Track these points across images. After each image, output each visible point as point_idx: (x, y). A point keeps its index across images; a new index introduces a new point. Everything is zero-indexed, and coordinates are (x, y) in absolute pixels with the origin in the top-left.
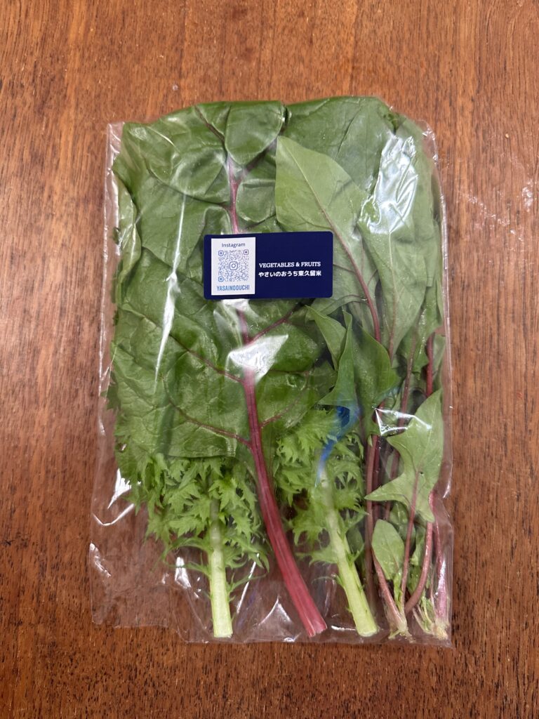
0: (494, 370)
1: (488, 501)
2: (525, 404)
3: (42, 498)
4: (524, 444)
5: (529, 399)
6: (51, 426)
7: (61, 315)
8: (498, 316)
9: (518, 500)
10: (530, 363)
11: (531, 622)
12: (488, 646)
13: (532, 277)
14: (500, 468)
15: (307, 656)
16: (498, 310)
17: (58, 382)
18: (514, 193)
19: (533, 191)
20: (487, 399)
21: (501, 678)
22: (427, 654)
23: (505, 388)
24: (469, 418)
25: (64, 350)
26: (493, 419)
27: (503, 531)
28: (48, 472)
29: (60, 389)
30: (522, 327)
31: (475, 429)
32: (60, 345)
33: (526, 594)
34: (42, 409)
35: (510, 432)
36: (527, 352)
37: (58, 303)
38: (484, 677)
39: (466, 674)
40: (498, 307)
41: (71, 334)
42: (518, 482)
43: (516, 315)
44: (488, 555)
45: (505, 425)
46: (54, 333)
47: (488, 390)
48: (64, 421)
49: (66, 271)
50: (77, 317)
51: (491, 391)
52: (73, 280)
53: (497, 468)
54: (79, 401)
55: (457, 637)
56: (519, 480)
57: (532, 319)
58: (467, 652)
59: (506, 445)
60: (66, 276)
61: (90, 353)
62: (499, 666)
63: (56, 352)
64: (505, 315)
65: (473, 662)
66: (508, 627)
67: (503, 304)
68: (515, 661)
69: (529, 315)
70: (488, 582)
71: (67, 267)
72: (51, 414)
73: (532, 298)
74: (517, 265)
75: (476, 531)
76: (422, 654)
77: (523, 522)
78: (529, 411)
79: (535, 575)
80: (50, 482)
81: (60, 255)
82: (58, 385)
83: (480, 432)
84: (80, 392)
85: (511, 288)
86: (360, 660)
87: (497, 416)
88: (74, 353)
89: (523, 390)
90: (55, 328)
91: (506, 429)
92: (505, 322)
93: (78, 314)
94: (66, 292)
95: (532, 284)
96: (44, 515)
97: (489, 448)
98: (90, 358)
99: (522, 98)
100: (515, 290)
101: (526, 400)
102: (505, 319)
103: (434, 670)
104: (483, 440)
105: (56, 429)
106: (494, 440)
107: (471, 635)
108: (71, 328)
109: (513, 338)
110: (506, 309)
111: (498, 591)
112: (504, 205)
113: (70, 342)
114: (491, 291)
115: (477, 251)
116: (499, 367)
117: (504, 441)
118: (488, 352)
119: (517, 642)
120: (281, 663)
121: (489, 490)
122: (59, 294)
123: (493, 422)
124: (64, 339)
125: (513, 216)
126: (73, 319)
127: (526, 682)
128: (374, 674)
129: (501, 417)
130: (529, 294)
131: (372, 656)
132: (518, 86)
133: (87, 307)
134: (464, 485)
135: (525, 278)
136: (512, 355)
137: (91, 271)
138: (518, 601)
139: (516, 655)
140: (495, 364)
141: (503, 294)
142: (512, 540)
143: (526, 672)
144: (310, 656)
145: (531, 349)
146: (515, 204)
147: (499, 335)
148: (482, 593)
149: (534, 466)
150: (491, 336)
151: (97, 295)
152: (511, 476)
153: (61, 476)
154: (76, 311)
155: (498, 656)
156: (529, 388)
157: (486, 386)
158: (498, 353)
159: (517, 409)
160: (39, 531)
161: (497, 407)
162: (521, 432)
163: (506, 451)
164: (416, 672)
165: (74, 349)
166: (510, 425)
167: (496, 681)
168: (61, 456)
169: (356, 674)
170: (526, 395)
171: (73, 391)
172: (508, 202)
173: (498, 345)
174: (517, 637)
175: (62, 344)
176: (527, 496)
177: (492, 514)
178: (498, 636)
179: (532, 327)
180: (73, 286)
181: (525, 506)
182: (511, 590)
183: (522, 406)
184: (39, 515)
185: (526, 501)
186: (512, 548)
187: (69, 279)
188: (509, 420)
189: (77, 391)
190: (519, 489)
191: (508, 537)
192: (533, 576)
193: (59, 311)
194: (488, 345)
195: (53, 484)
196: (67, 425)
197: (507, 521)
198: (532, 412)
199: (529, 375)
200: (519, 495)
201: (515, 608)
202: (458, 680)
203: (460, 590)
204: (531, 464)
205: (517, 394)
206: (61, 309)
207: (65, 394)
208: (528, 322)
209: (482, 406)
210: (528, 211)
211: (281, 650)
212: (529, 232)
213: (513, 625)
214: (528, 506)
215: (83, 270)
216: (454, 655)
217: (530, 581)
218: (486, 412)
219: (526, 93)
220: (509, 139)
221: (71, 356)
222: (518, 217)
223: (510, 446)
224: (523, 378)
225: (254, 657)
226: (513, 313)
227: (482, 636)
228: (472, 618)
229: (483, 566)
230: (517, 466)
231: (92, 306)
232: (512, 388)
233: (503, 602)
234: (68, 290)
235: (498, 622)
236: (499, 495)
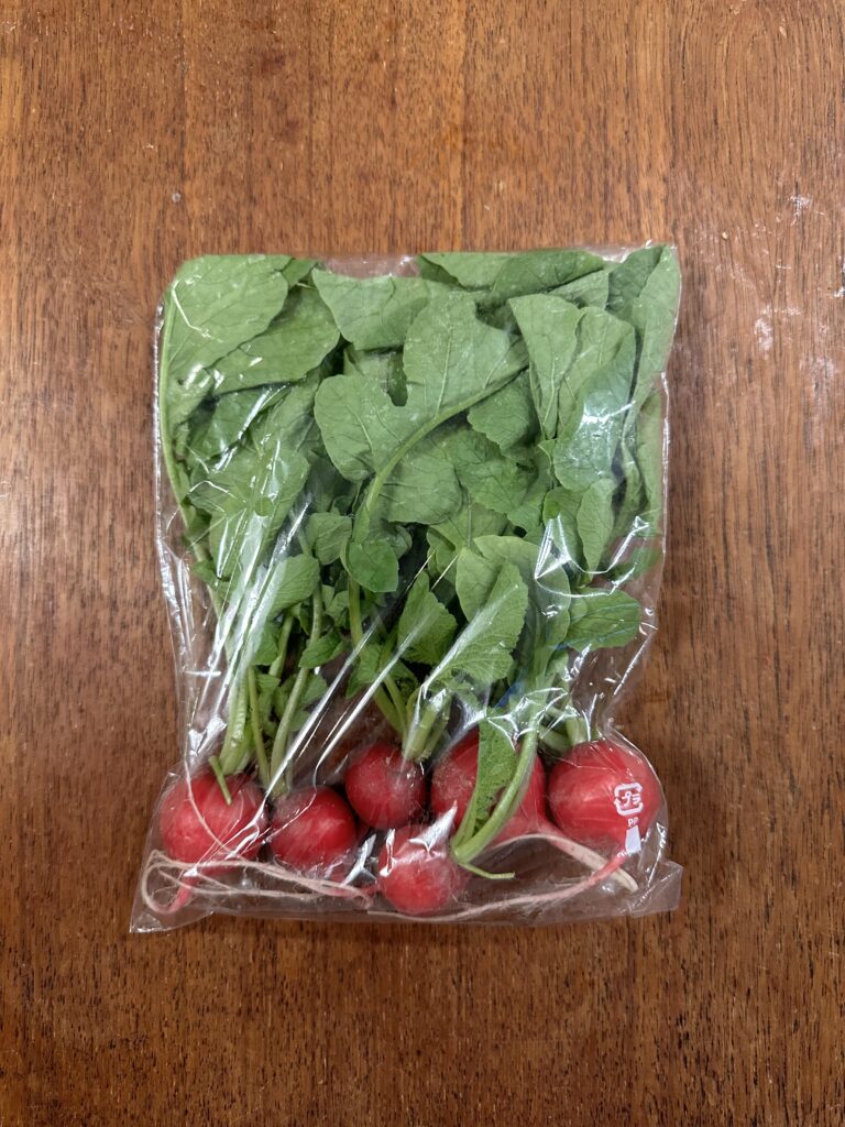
0: (723, 624)
1: (725, 835)
2: (777, 676)
3: (17, 876)
4: (778, 739)
5: (783, 667)
6: (22, 763)
7: (22, 585)
8: (725, 535)
9: (772, 829)
10: (781, 608)
11: (802, 1020)
12: (737, 1062)
13: (778, 466)
14: (742, 781)
15: (452, 1096)
16: (724, 525)
17: (26, 693)
18: (742, 331)
19: (773, 325)
20: (714, 671)
21: (760, 1109)
22: (641, 1082)
23: (742, 652)
24: (686, 704)
25: (32, 641)
26: (725, 703)
27: (751, 880)
28: (23, 836)
29: (30, 704)
30: (765, 550)
31: (697, 721)
32: (24, 633)
33: (792, 977)
34: (6, 738)
35: (754, 723)
36: (776, 591)
37: (15, 567)
38: (733, 1110)
39: (704, 1108)
40: (724, 521)
41: (40, 613)
42: (771, 801)
43: (754, 532)
44: (729, 920)
45: (746, 712)
46: (14, 615)
47: (715, 657)
48: (42, 754)
49: (25, 514)
50: (47, 587)
51: (721, 658)
52: (37, 526)
53: (736, 781)
54: (62, 720)
55: (686, 1052)
56: (773, 798)
57: (781, 536)
58: (703, 1073)
59: (748, 743)
60: (25, 521)
61: (73, 642)
62: (755, 1092)
63: (19, 646)
64: (736, 533)
65: (714, 1088)
66: (767, 1031)
67: (731, 516)
68: (781, 1083)
69: (775, 531)
70: (731, 963)
71: (25, 507)
72: (21, 744)
73: (780, 502)
74: (751, 448)
75: (709, 884)
76: (633, 1081)
77: (782, 864)
78: (783, 685)
79: (806, 947)
80: (28, 852)
81: (12, 489)
82: (27, 698)
83: (705, 726)
84: (62, 706)
85: (742, 487)
86: (535, 1097)
87: (731, 698)
88: (47, 644)
89: (772, 653)
90: (15, 609)
91: (747, 719)
92: (737, 544)
93: (49, 581)
94: (27, 548)
95: (778, 478)
96: (23, 905)
97: (721, 751)
98: (73, 651)
99: (747, 170)
100: (750, 493)
101: (777, 668)
102: (736, 539)
103: (653, 1106)
104: (711, 738)
105: (30, 768)
106: (729, 737)
107: (708, 1048)
108: (40, 605)
109: (750, 569)
110: (737, 524)
111: (747, 975)
112: (725, 351)
113: (40, 627)
114: (710, 495)
115: (685, 431)
116: (730, 617)
117: (746, 738)
118: (711, 596)
119: (782, 1052)
120: (412, 1109)
121: (725, 818)
122: (16, 552)
123: (726, 709)
124: (31, 623)
125: (741, 369)
126: (42, 591)
127: (800, 1114)
128: (559, 1117)
129: (738, 700)
130: (773, 496)
131: (554, 1090)
132: (738, 149)
133: (61, 570)
134: (685, 812)
135: (765, 470)
136: (751, 599)
137: (64, 511)
138: (780, 990)
139: (782, 1074)
140: (724, 615)
141: (731, 500)
142: (766, 894)
143: (799, 1098)
144: (456, 1096)
145: (782, 585)
146: (744, 348)
147: (727, 566)
148: (722, 981)
149: (795, 774)
150: (715, 569)
151: (76, 547)
152: (759, 792)
153: (44, 841)
154: (45, 576)
155: (752, 1076)
156: (782, 649)
157: (711, 651)
158: (728, 596)
159: (763, 684)
160: (17, 929)
161: (731, 683)
162: (772, 721)
163: (749, 754)
164: (624, 1110)
165: (47, 638)
166: (753, 709)
167: (753, 1115)
168: (42, 811)
169: (531, 1120)
170: (777, 659)
171: (51, 705)
172: (733, 345)
173: (728, 583)
174: (782, 1044)
175: (28, 632)
176: (786, 823)
177: (732, 854)
178: (752, 1046)
179: (781, 549)
180: (37, 537)
181: (785, 839)
182: (768, 972)
183: (771, 679)
184: (16, 904)
185: (785, 830)
186: (767, 906)
187: (29, 526)
188: (751, 703)
189: (57, 705)
190: (773, 813)
191: (758, 889)
192: (802, 948)
193: (18, 579)
194: (710, 585)
195: (33, 854)
196: (47, 761)
197: (756, 865)
198: (788, 688)
199: (780, 628)
200: (773, 823)
201: (777, 1000)
202: (692, 1118)
203: (688, 977)
204: (791, 770)
205: (761, 661)
206: (22, 574)
207: (39, 711)
208: (775, 542)
209: (706, 683)
210: (766, 357)
211: (411, 1089)
212: (770, 392)
213: (775, 1026)
214: (788, 838)
215: (51, 509)
216: (684, 1080)
217: (798, 956)
218: (713, 693)
219: (752, 161)
220: (729, 241)
221: (42, 650)
222: (750, 370)
223: (755, 745)
224: (771, 635)
225: (369, 1102)
226: (750, 529)
227: (727, 1048)
228: (708, 1019)
229: (722, 937)
230: (769, 775)
231: (69, 567)
232: (754, 651)
233: (756, 992)
234: (30, 545)
235: (750, 1024)
236: (742, 824)
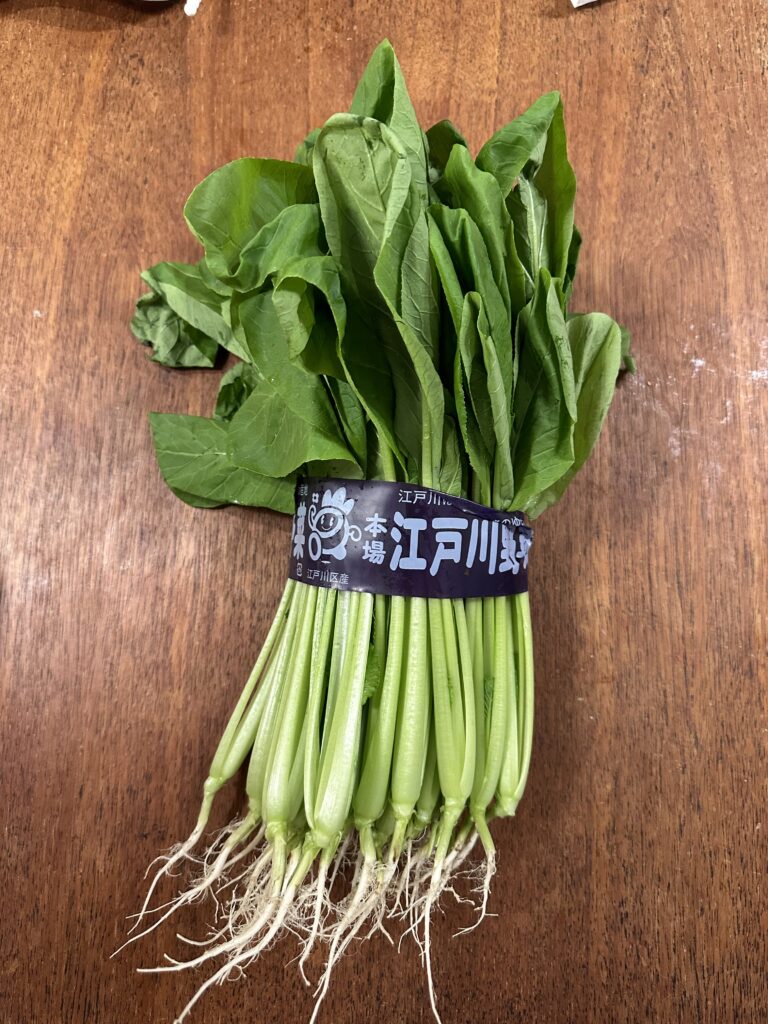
0: (649, 633)
1: (651, 774)
2: (685, 668)
3: (178, 787)
4: (686, 711)
5: (689, 662)
6: (186, 709)
7: (194, 591)
8: (649, 574)
9: (683, 772)
10: (687, 623)
11: (706, 907)
12: (662, 935)
13: (684, 531)
14: (662, 739)
15: (465, 951)
16: (649, 568)
17: (193, 662)
18: (660, 443)
19: (681, 440)
20: (643, 663)
21: (678, 971)
22: (595, 946)
23: (662, 651)
24: (625, 685)
25: (199, 627)
26: (650, 685)
27: (669, 807)
28: (184, 758)
29: (195, 669)
30: (676, 585)
31: (632, 697)
32: (194, 622)
33: (699, 876)
34: (176, 692)
35: (670, 699)
36: (683, 611)
37: (191, 579)
38: (659, 970)
39: (639, 967)
40: (649, 565)
41: (205, 610)
42: (682, 752)
43: (669, 573)
44: (655, 834)
45: (665, 692)
46: (188, 610)
47: (644, 654)
48: (200, 703)
49: (199, 545)
50: (211, 592)
51: (647, 655)
52: (207, 554)
53: (659, 739)
54: (215, 680)
55: (627, 926)
56: (684, 751)
57: (686, 576)
58: (638, 942)
59: (666, 712)
60: (199, 550)
61: (226, 630)
62: (674, 958)
63: (190, 630)
64: (657, 573)
65: (646, 953)
66: (682, 914)
67: (654, 562)
68: (692, 952)
69: (683, 573)
70: (657, 864)
71: (200, 541)
72: (186, 696)
73: (686, 554)
74: (666, 519)
75: (640, 808)
76: (590, 946)
77: (691, 796)
78: (689, 676)
79: (708, 855)
80: (187, 769)
81: (192, 529)
82: (193, 665)
83: (638, 700)
84: (216, 671)
85: (661, 544)
86: (522, 954)
87: (655, 683)
88: (209, 630)
89: (682, 652)
90: (189, 606)
91: (665, 696)
92: (658, 580)
93: (213, 589)
94: (199, 567)
95: (685, 538)
96: (181, 805)
97: (648, 717)
98: (225, 635)
99: (664, 343)
100: (666, 547)
101: (685, 663)
102: (657, 576)
103: (604, 964)
104: (642, 708)
105: (191, 712)
106: (653, 708)
107: (641, 924)
108: (206, 604)
109: (667, 598)
110: (658, 567)
111: (668, 873)
112: (649, 456)
113: (205, 618)
114: (640, 548)
115: (623, 506)
116: (654, 628)
117: (665, 709)
118: (640, 614)
119: (692, 930)
120: (438, 958)
121: (651, 763)
122: (192, 569)
123: (651, 689)
124: (199, 616)
125: (659, 468)
126: (207, 595)
127: (706, 975)
128: (538, 969)
129: (659, 684)
130: (681, 550)
131: (536, 949)
132: (658, 329)
133: (221, 582)
134: (624, 757)
135: (676, 533)
136: (667, 615)
137: (225, 544)
138: (690, 884)
139: (693, 946)
140: (650, 627)
141: (653, 553)
142: (680, 817)
143: (705, 964)
144: (468, 951)
145: (688, 608)
146: (661, 455)
147: (651, 595)
148: (651, 876)
149: (698, 735)
150: (643, 597)
151: (231, 568)
152: (674, 746)
153: (198, 762)
154: (210, 586)
155: (672, 946)
156: (688, 651)
157: (641, 650)
158: (652, 614)
159: (676, 673)
160: (177, 822)
161: (654, 673)
162: (682, 699)
163: (667, 720)
164: (584, 966)
165: (209, 626)
166: (670, 690)
167: (673, 974)
168: (198, 742)
169: (520, 970)
170: (685, 658)
171: (209, 670)
172: (655, 453)
173: (652, 606)
174: (693, 924)
175: (197, 622)
176: (692, 768)
177: (656, 788)
178: (672, 925)
179: (687, 585)
180: (206, 561)
181: (692, 780)
182: (682, 872)
183: (681, 670)
184: (177, 805)
185: (692, 773)
186: (681, 825)
187: (202, 553)
188: (668, 686)
189: (213, 670)
190: (684, 760)
191: (674, 814)
192: (705, 856)
193: (192, 588)
194: (640, 606)
195: (190, 770)
196: (203, 707)
197: (673, 796)
198: (693, 676)
199: (687, 636)
200: (684, 767)
201: (688, 892)
202: (631, 975)
203: (627, 873)
204: (696, 733)
205: (674, 659)
206: (195, 584)
207: (200, 675)
208: (683, 580)
209: (638, 672)
210: (676, 461)
211: (437, 945)
212: (678, 482)
213: (687, 911)
214: (695, 779)
215: (216, 543)
216: (625, 946)
217: (702, 862)
218: (643, 678)
219: (667, 336)
220: (652, 387)
221: (205, 633)
222: (665, 469)
223: (671, 715)
224: (681, 641)
225: (408, 953)
226: (666, 571)
227: (654, 925)
228: (641, 904)
229: (650, 846)
230: (680, 735)
231: (226, 581)
232: (670, 651)
233: (674, 885)
234: (201, 565)
235: (670, 909)
236: (663, 768)
